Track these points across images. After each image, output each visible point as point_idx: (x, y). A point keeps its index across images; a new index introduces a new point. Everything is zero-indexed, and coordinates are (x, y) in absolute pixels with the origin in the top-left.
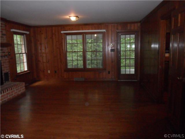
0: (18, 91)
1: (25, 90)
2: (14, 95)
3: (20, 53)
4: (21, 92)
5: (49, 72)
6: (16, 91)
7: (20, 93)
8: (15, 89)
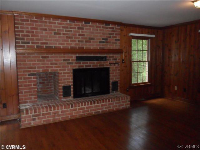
0: (118, 105)
1: (129, 105)
2: (111, 108)
3: (140, 61)
4: (123, 107)
5: (176, 88)
6: (115, 105)
7: (121, 107)
8: (114, 102)
